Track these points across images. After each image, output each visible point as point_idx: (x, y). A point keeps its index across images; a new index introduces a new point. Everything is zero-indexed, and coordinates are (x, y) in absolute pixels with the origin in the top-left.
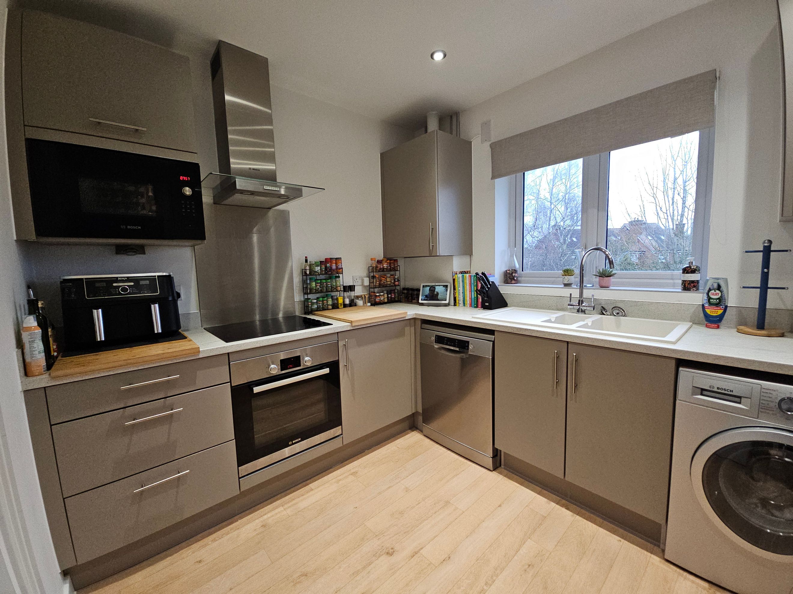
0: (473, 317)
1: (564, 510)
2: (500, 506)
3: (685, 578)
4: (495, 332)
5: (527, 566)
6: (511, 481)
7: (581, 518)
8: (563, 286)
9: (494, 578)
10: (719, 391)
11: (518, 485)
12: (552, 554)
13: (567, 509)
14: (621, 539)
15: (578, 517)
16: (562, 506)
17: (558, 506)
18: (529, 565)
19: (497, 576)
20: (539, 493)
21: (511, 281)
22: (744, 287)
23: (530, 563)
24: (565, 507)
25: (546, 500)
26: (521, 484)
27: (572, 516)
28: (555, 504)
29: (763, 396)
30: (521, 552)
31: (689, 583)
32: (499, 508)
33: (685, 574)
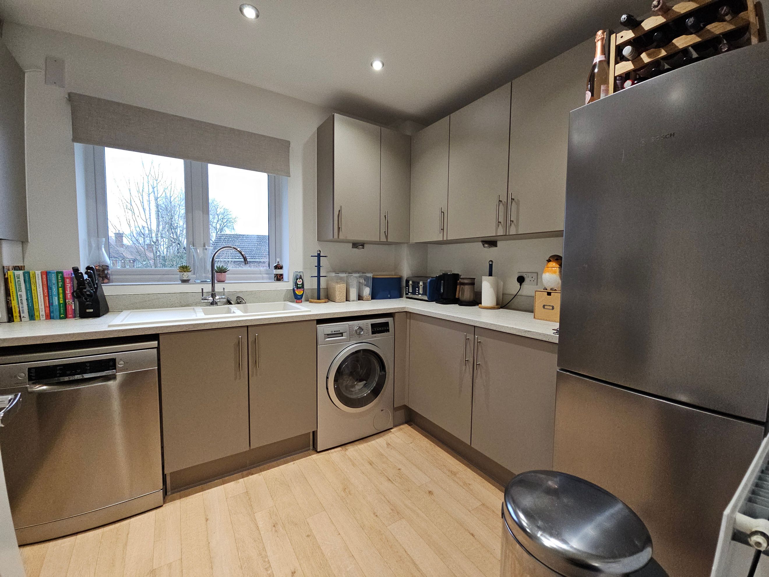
0: (109, 326)
1: (250, 477)
2: (207, 520)
3: (332, 453)
4: (160, 336)
5: (274, 528)
6: (191, 496)
7: (265, 472)
8: (180, 282)
9: (267, 560)
10: (335, 333)
11: (201, 493)
12: (276, 505)
13: (252, 474)
14: (294, 462)
15: (263, 473)
16: (247, 475)
17: (245, 479)
18: (274, 526)
19: (266, 556)
20: (224, 483)
21: (103, 280)
22: (311, 277)
23: (273, 525)
24: (250, 474)
25: (233, 482)
26: (203, 490)
27: (260, 475)
28: (242, 479)
29: (351, 329)
30: (260, 526)
31: (335, 454)
32: (208, 522)
33: (329, 451)
